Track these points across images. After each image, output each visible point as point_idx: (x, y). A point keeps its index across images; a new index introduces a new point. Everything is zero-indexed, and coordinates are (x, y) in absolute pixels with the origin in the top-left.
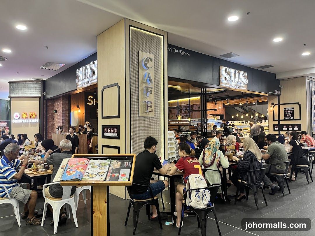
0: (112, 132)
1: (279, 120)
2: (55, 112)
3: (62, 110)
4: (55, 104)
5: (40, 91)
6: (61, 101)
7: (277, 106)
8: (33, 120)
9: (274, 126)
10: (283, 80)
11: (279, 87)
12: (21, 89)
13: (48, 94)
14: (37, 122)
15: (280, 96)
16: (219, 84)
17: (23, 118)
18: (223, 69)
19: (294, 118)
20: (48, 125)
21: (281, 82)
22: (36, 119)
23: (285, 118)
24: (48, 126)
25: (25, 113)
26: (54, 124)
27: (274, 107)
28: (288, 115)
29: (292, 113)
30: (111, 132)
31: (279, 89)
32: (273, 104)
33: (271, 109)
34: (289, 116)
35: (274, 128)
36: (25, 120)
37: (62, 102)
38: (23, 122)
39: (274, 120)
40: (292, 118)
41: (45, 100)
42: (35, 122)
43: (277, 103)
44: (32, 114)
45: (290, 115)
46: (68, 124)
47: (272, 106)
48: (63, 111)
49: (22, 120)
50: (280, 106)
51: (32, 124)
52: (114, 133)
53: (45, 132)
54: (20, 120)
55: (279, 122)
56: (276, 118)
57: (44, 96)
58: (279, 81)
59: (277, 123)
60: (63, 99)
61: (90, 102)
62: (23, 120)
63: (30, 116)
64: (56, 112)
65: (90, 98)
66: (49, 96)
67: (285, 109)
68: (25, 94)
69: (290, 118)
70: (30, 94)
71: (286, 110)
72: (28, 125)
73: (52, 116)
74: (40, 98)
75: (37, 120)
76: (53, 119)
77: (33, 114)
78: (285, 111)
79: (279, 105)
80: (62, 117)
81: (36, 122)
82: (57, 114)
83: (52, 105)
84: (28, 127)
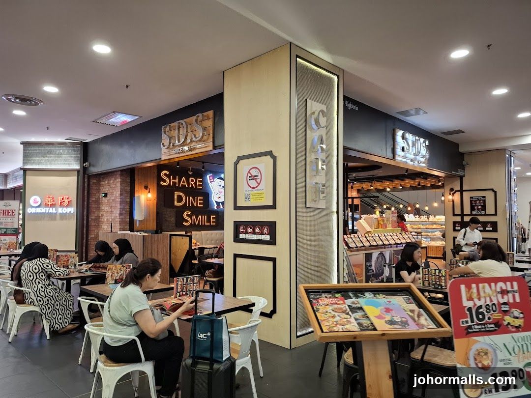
0: (258, 233)
1: (462, 215)
2: (103, 195)
3: (119, 193)
4: (103, 183)
5: (77, 161)
6: (116, 179)
7: (459, 192)
8: (65, 209)
9: (455, 223)
10: (470, 153)
11: (463, 164)
12: (44, 155)
13: (93, 166)
14: (72, 212)
15: (464, 178)
16: (394, 157)
17: (47, 205)
18: (400, 133)
19: (485, 212)
20: (90, 217)
21: (466, 156)
22: (71, 207)
23: (471, 212)
24: (90, 220)
25: (51, 197)
26: (100, 215)
27: (453, 194)
28: (476, 207)
29: (482, 204)
30: (254, 233)
31: (463, 168)
32: (452, 190)
33: (450, 197)
34: (478, 209)
35: (454, 226)
36: (51, 209)
37: (119, 180)
38: (47, 212)
39: (454, 215)
40: (483, 212)
41: (86, 176)
42: (68, 212)
43: (459, 189)
44: (63, 199)
45: (479, 207)
46: (129, 217)
47: (452, 193)
48: (121, 194)
49: (45, 209)
50: (464, 193)
51: (63, 216)
52: (262, 234)
53: (85, 229)
54: (42, 209)
55: (462, 218)
56: (458, 211)
57: (85, 169)
58: (462, 154)
59: (458, 219)
60: (121, 175)
61: (165, 181)
62: (47, 209)
63: (60, 202)
64: (106, 195)
65: (165, 175)
66: (94, 170)
67: (471, 198)
68: (50, 164)
69: (480, 213)
70: (61, 164)
71: (473, 199)
72: (55, 217)
73: (98, 202)
74: (78, 171)
75: (72, 210)
76: (99, 208)
77: (65, 198)
78: (471, 201)
79: (462, 191)
80: (119, 205)
81: (70, 212)
82: (107, 199)
83: (98, 185)
84: (55, 219)
